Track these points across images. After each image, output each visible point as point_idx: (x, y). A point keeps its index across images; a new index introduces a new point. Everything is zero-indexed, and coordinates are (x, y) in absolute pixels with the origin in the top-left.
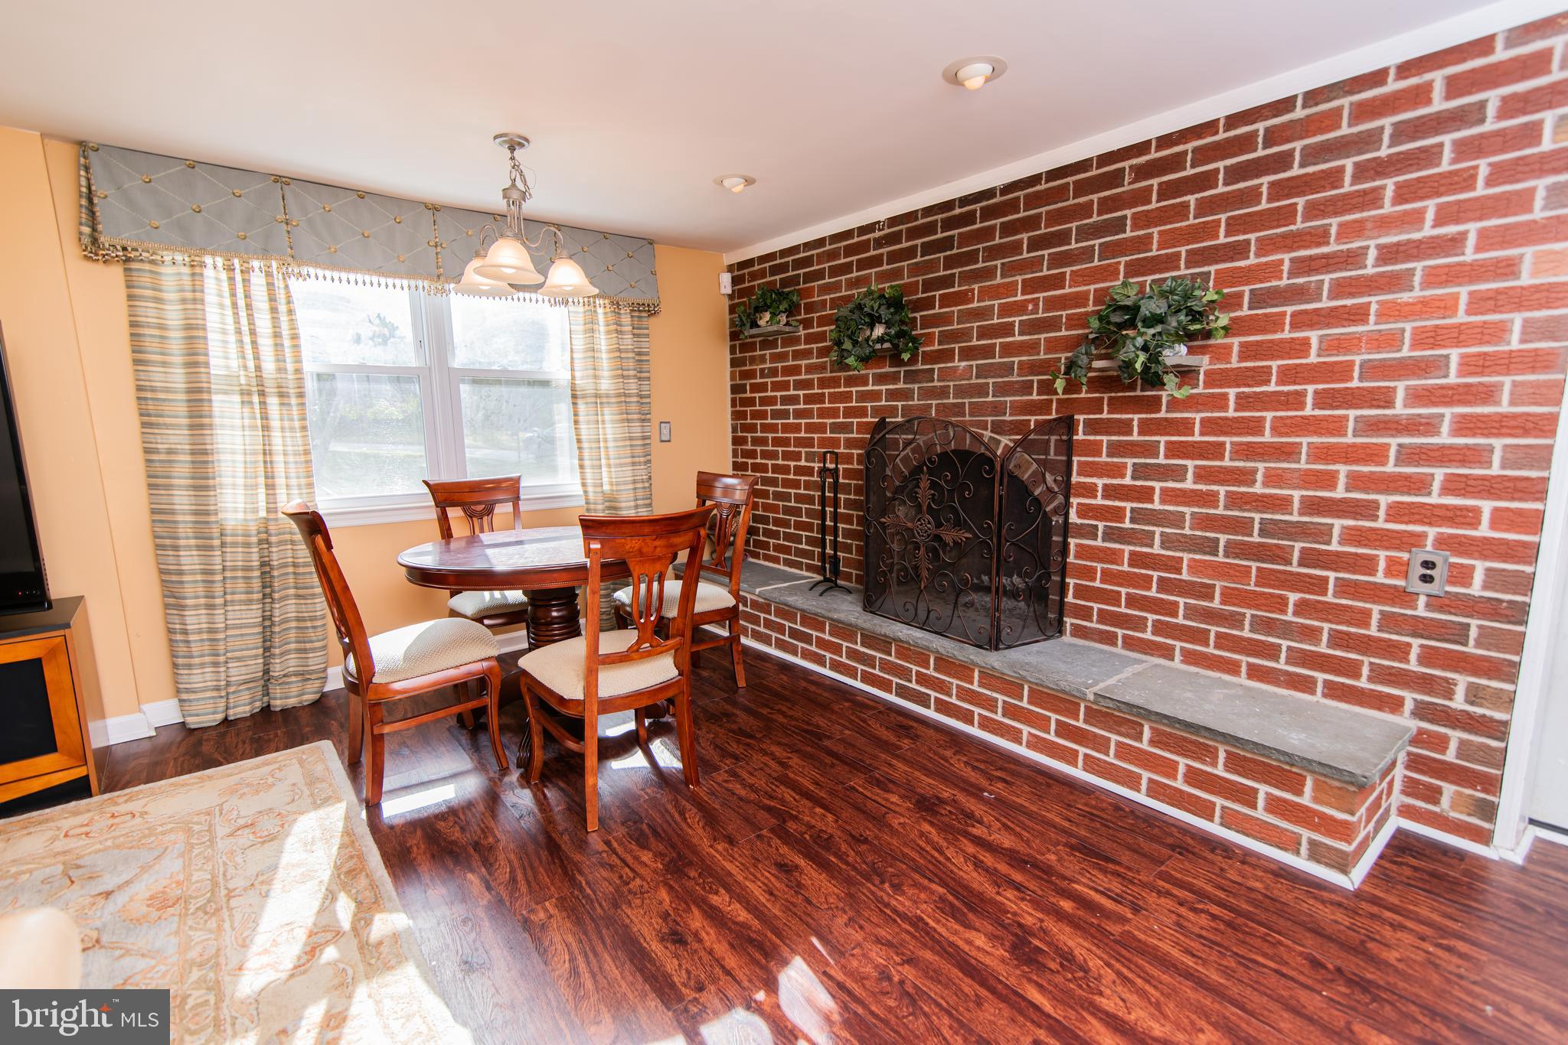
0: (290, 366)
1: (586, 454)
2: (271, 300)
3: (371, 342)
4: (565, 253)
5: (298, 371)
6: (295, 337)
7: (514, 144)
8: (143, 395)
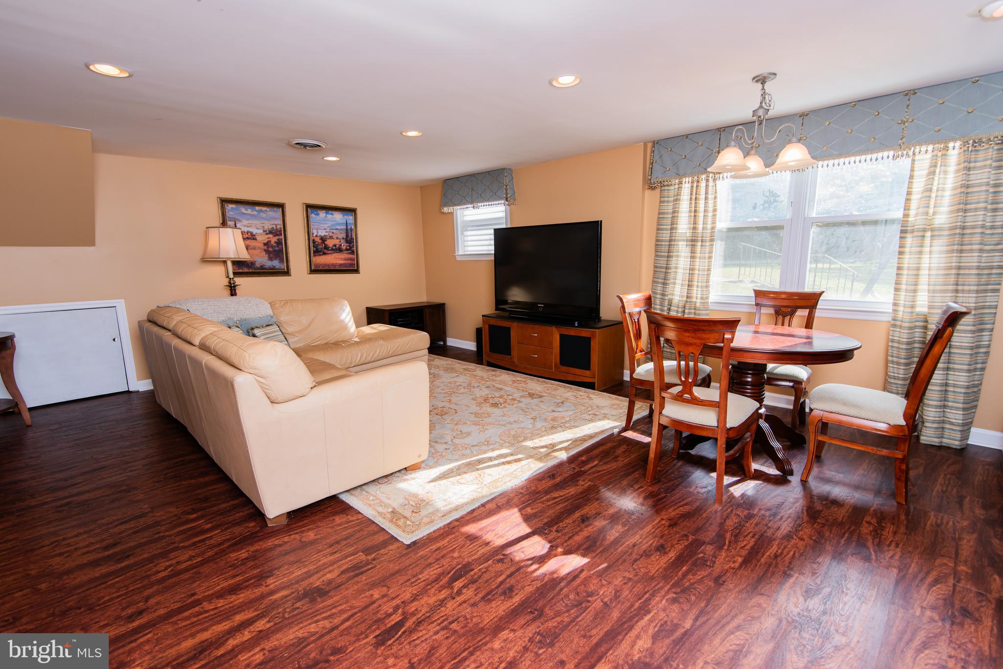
0: (709, 226)
1: (904, 279)
2: (706, 194)
3: (762, 207)
4: (794, 139)
5: (713, 228)
6: (715, 210)
7: (762, 80)
8: (659, 243)
